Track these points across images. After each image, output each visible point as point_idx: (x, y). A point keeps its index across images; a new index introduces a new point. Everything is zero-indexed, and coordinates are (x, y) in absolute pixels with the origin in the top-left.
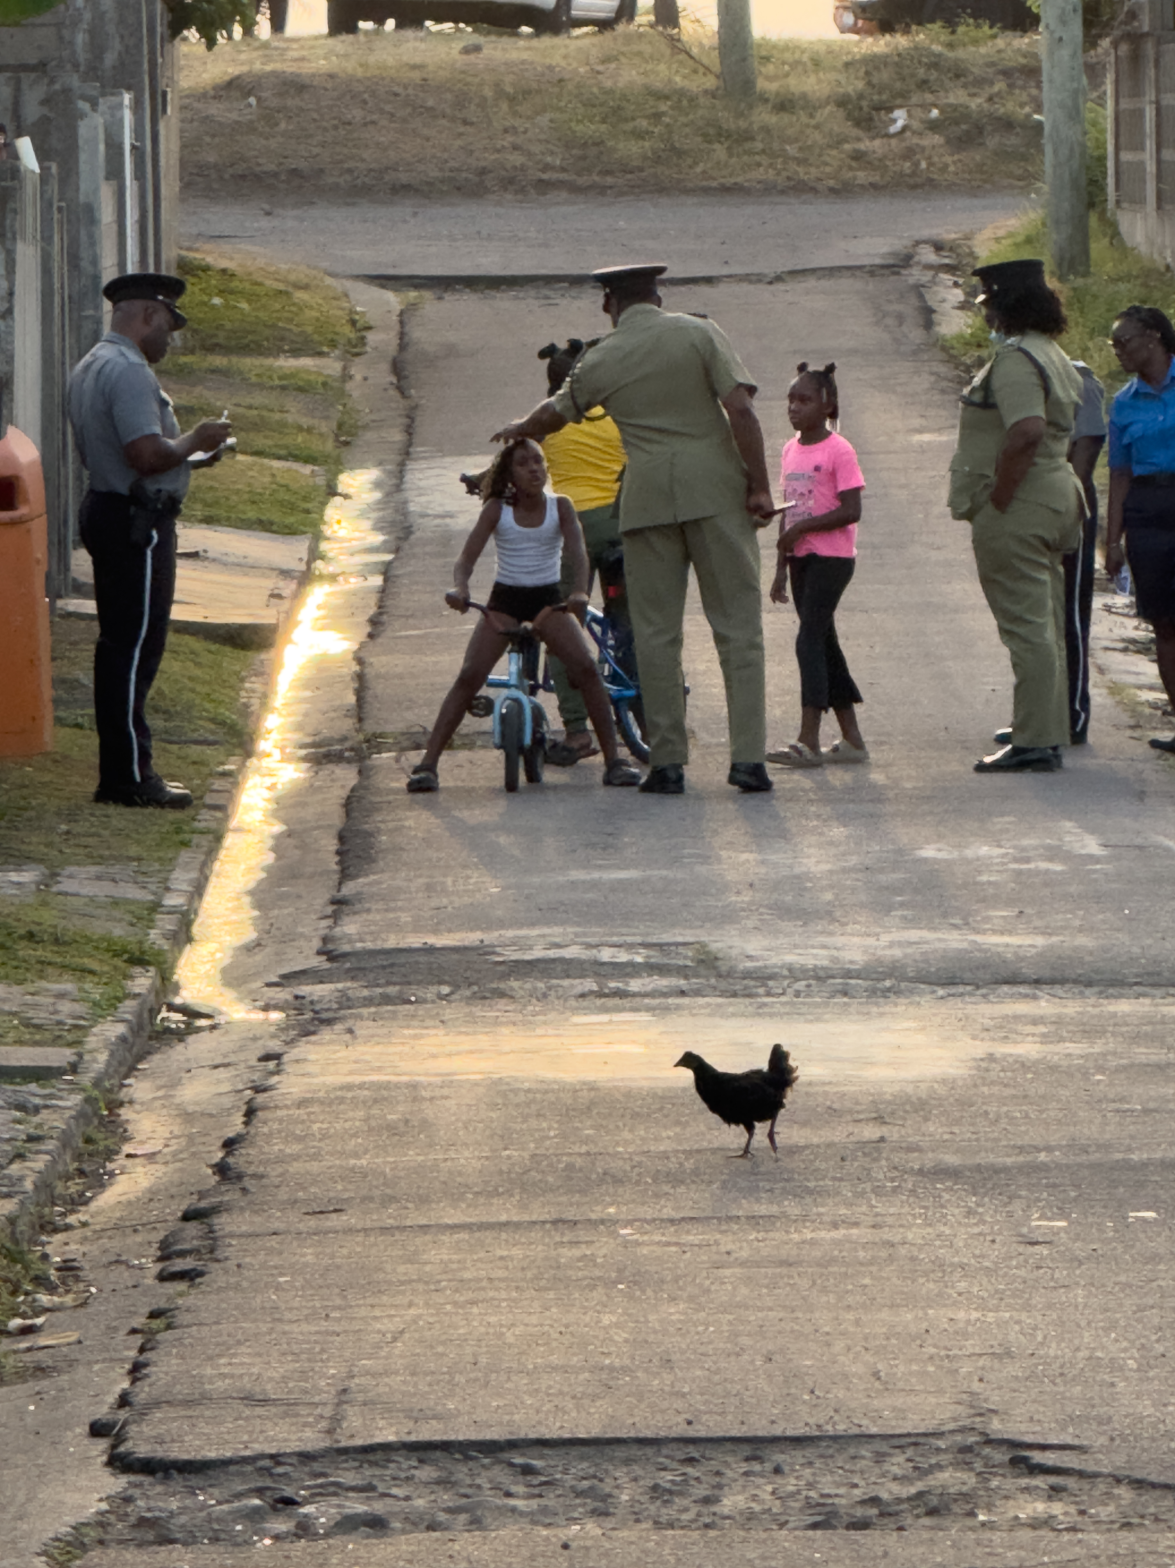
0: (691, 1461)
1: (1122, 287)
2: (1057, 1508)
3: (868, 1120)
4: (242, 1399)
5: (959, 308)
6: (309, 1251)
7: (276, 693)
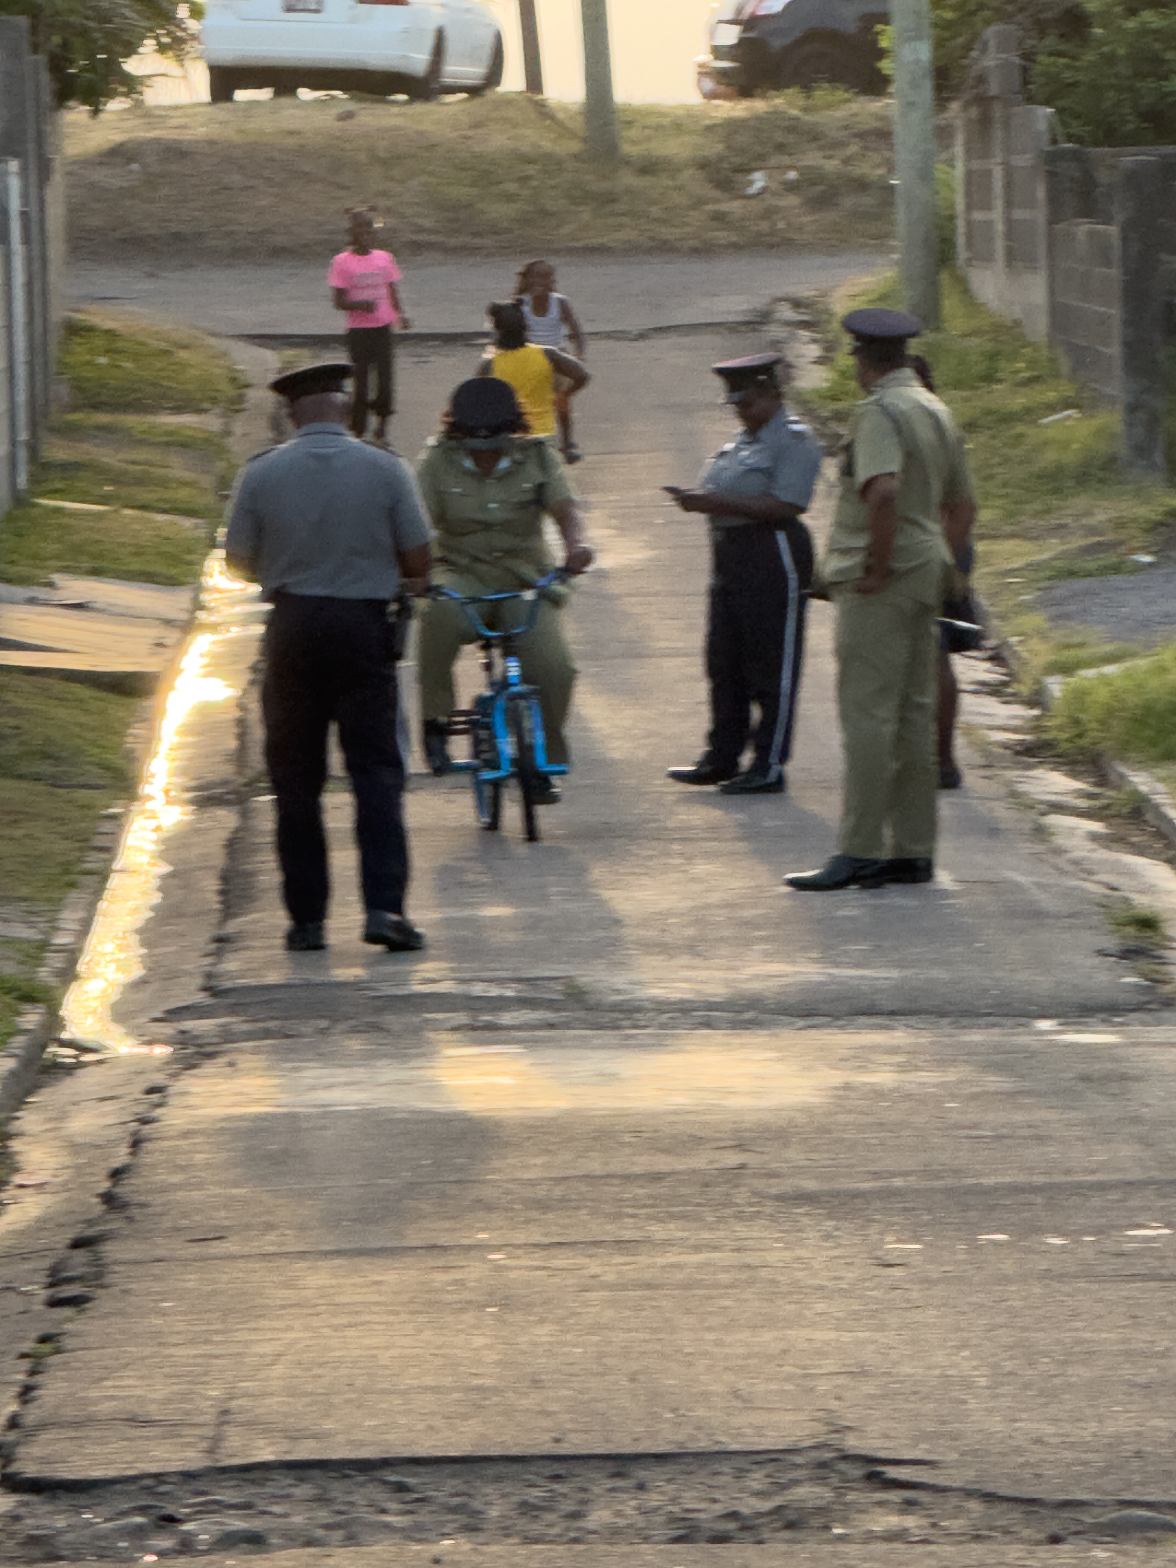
0: (557, 1478)
1: (975, 341)
2: (910, 1522)
3: (731, 1147)
4: (127, 1420)
5: (815, 363)
6: (192, 1277)
7: (160, 739)
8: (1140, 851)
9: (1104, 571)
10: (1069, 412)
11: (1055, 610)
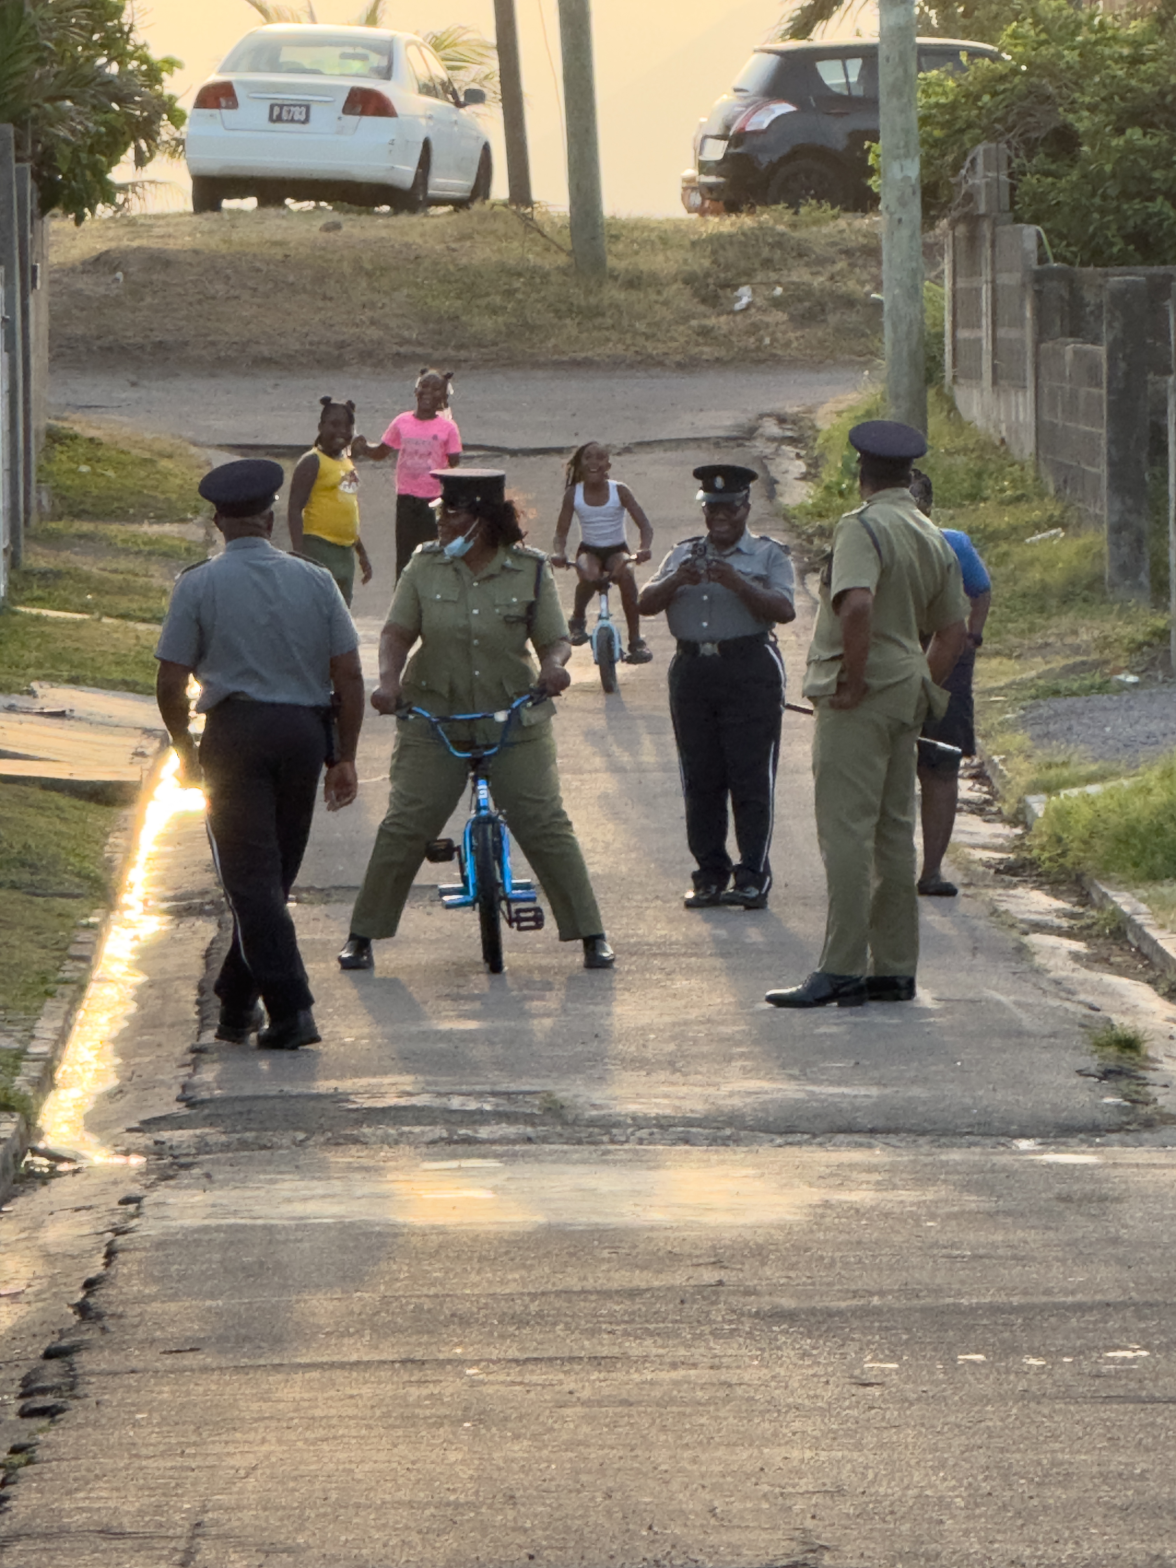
1: (960, 460)
3: (707, 1264)
4: (99, 1532)
5: (800, 479)
6: (166, 1389)
7: (138, 848)
8: (1121, 971)
9: (1088, 690)
10: (1053, 532)
11: (1038, 729)
